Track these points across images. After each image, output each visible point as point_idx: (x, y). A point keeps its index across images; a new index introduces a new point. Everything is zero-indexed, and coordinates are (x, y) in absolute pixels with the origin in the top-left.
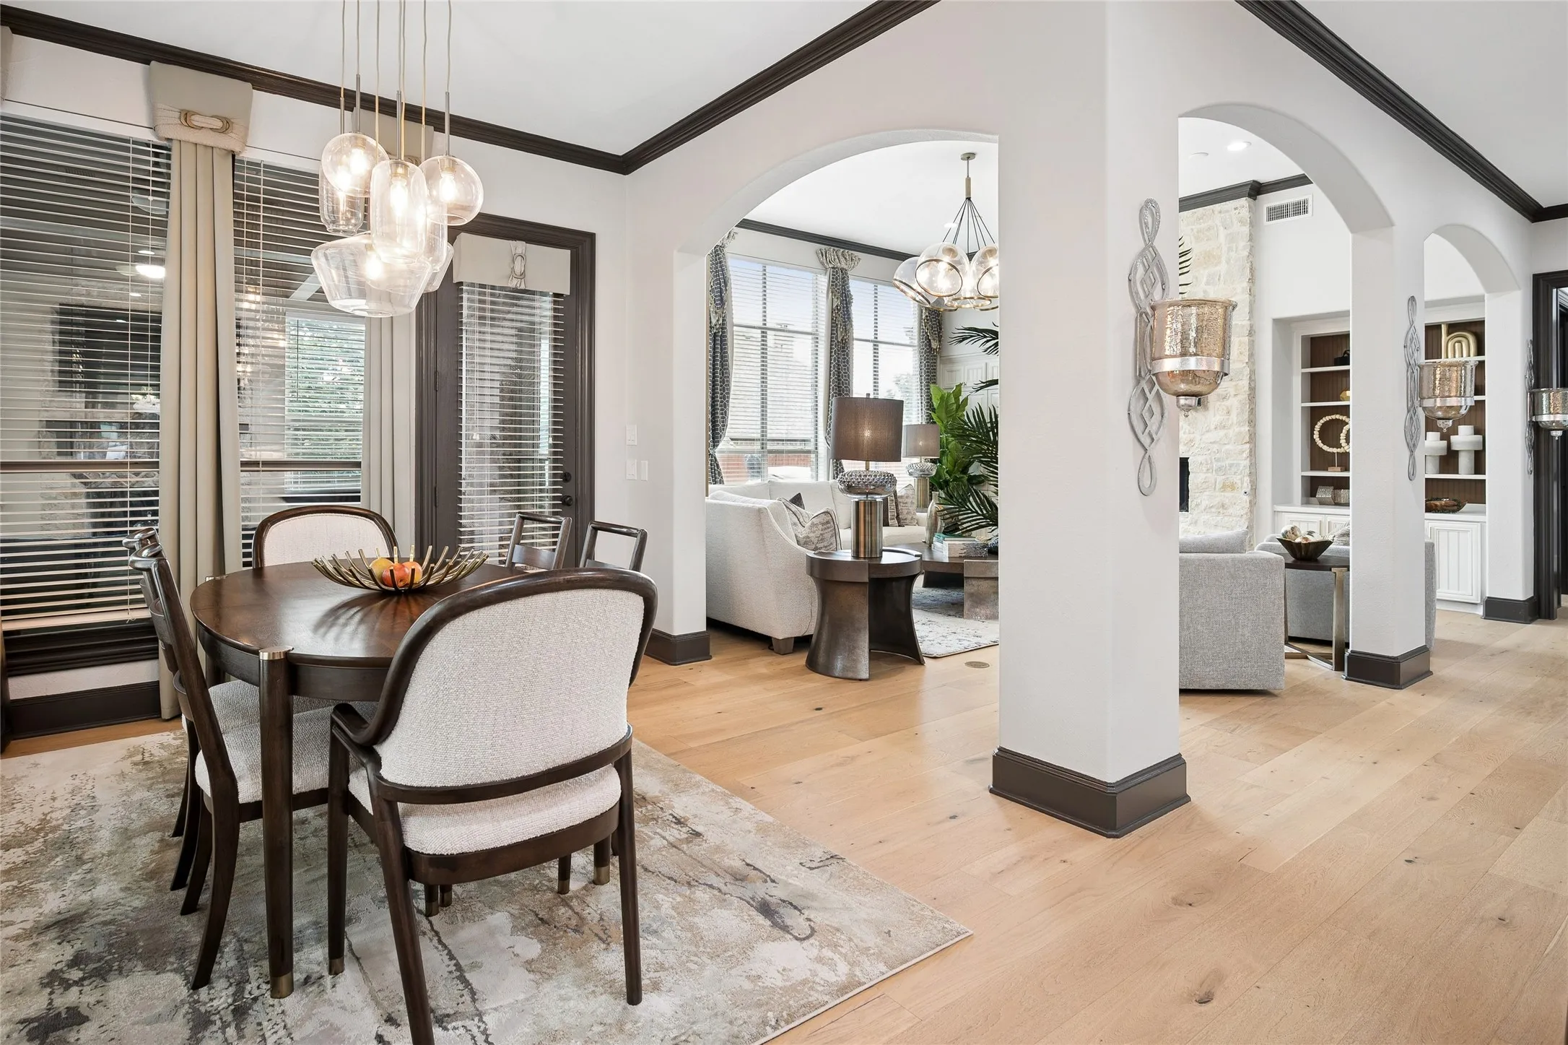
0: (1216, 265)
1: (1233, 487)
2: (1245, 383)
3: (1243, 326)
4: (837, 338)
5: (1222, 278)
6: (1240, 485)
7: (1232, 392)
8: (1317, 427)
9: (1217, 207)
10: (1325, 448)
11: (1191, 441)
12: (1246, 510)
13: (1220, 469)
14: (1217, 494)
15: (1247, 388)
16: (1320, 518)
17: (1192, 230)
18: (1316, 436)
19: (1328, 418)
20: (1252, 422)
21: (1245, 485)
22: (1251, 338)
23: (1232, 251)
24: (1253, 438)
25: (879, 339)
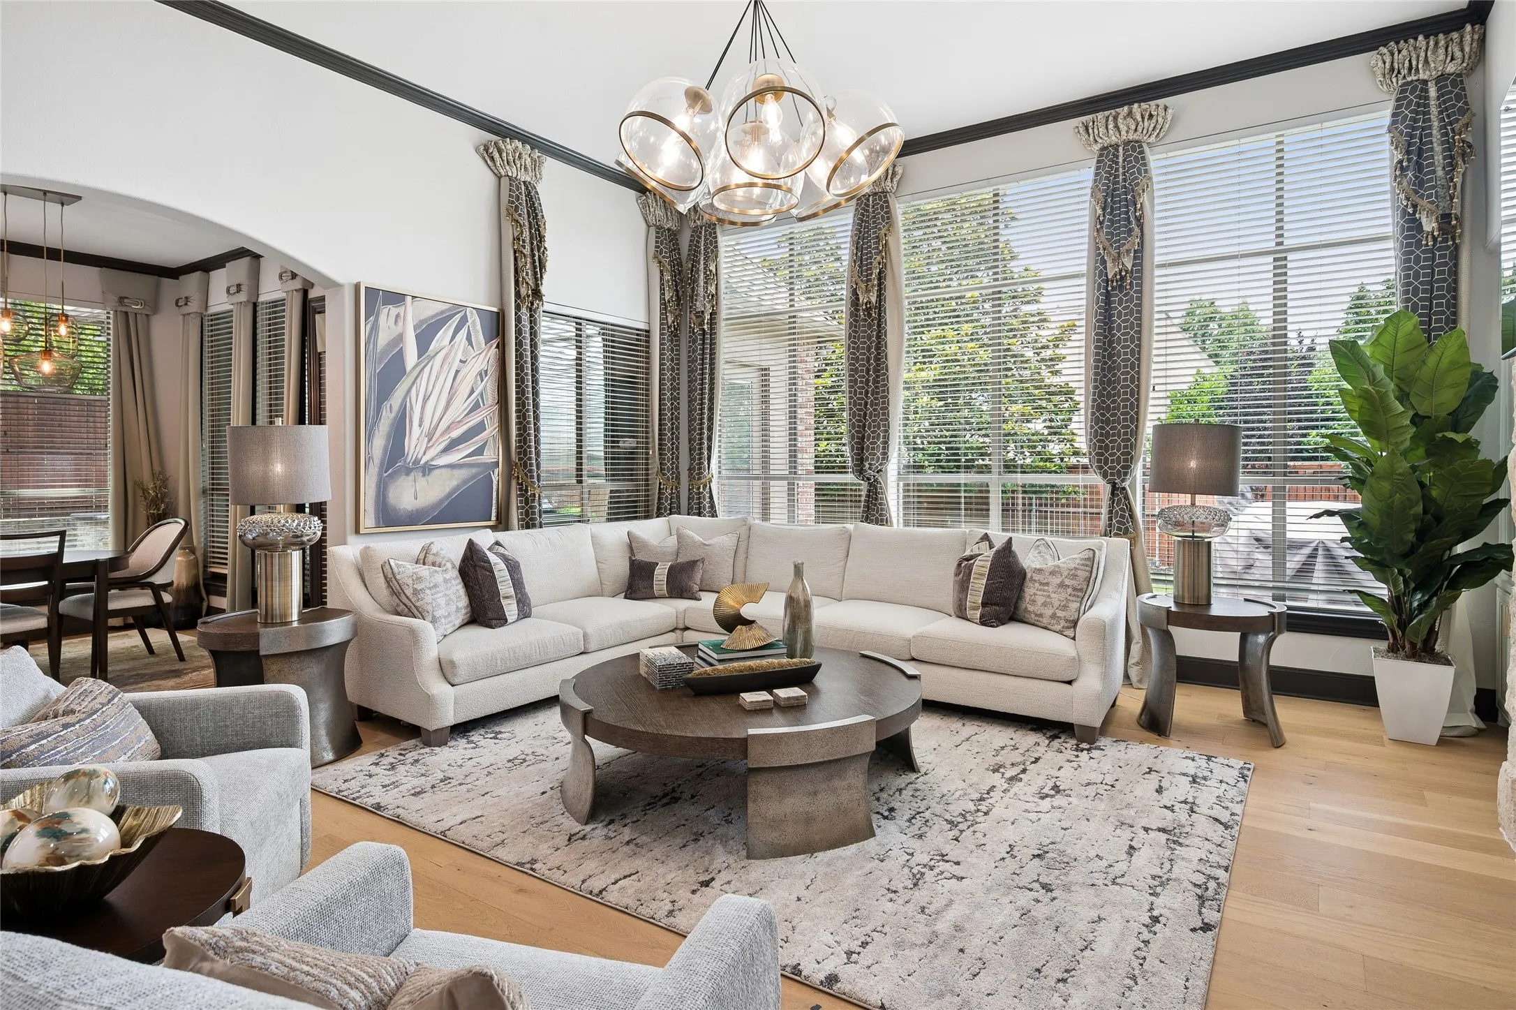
25: (1288, 243)
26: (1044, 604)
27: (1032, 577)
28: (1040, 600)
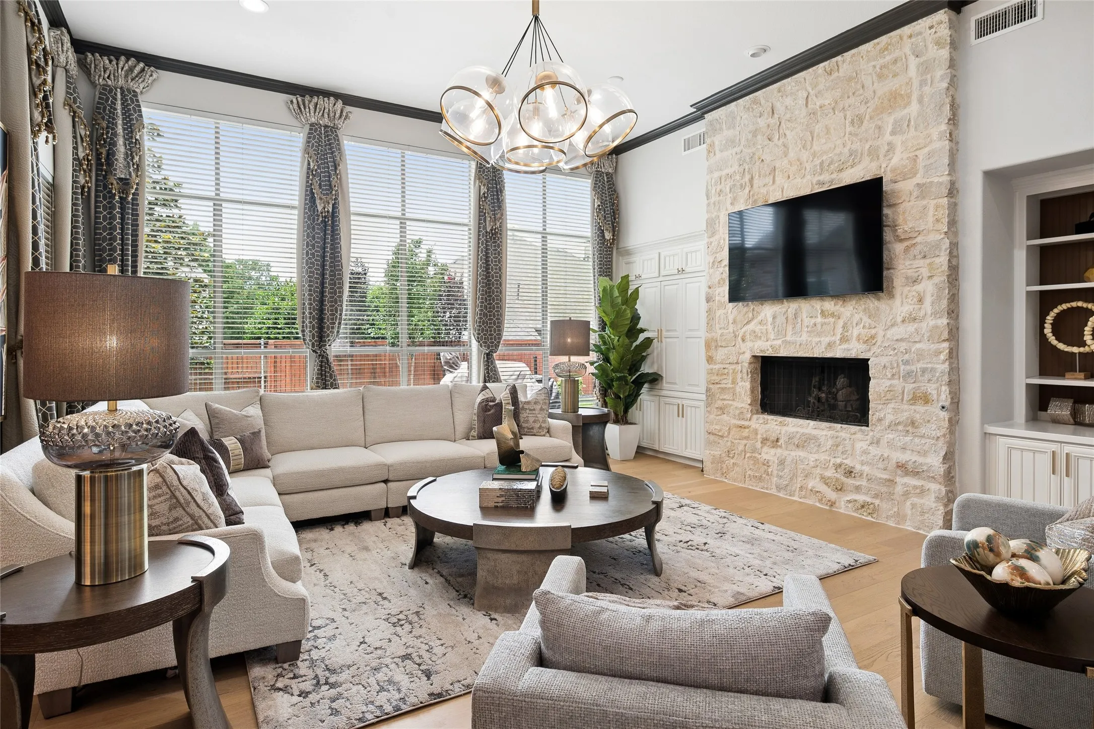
0: (905, 108)
1: (926, 399)
2: (943, 260)
3: (941, 183)
4: (485, 228)
5: (912, 123)
6: (935, 397)
7: (925, 272)
8: (1050, 319)
9: (906, 30)
10: (1061, 346)
11: (873, 337)
12: (944, 431)
13: (909, 374)
14: (906, 407)
15: (945, 267)
16: (1054, 447)
17: (874, 67)
18: (1048, 330)
19: (1065, 306)
20: (954, 310)
21: (943, 397)
22: (953, 200)
23: (926, 84)
24: (954, 334)
25: (548, 230)
26: (534, 422)
27: (523, 407)
28: (531, 420)
